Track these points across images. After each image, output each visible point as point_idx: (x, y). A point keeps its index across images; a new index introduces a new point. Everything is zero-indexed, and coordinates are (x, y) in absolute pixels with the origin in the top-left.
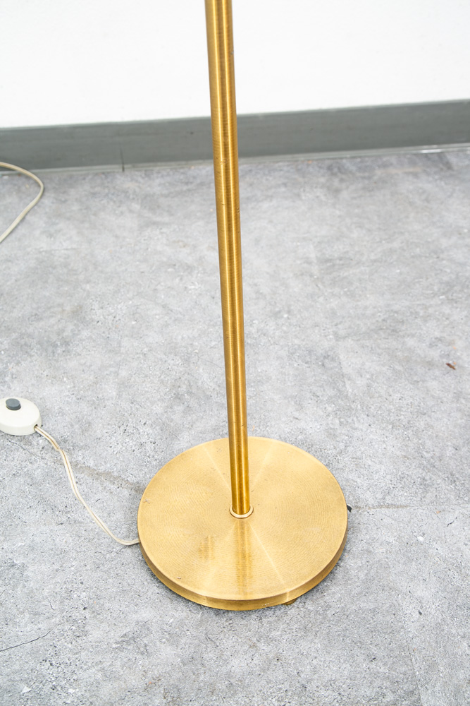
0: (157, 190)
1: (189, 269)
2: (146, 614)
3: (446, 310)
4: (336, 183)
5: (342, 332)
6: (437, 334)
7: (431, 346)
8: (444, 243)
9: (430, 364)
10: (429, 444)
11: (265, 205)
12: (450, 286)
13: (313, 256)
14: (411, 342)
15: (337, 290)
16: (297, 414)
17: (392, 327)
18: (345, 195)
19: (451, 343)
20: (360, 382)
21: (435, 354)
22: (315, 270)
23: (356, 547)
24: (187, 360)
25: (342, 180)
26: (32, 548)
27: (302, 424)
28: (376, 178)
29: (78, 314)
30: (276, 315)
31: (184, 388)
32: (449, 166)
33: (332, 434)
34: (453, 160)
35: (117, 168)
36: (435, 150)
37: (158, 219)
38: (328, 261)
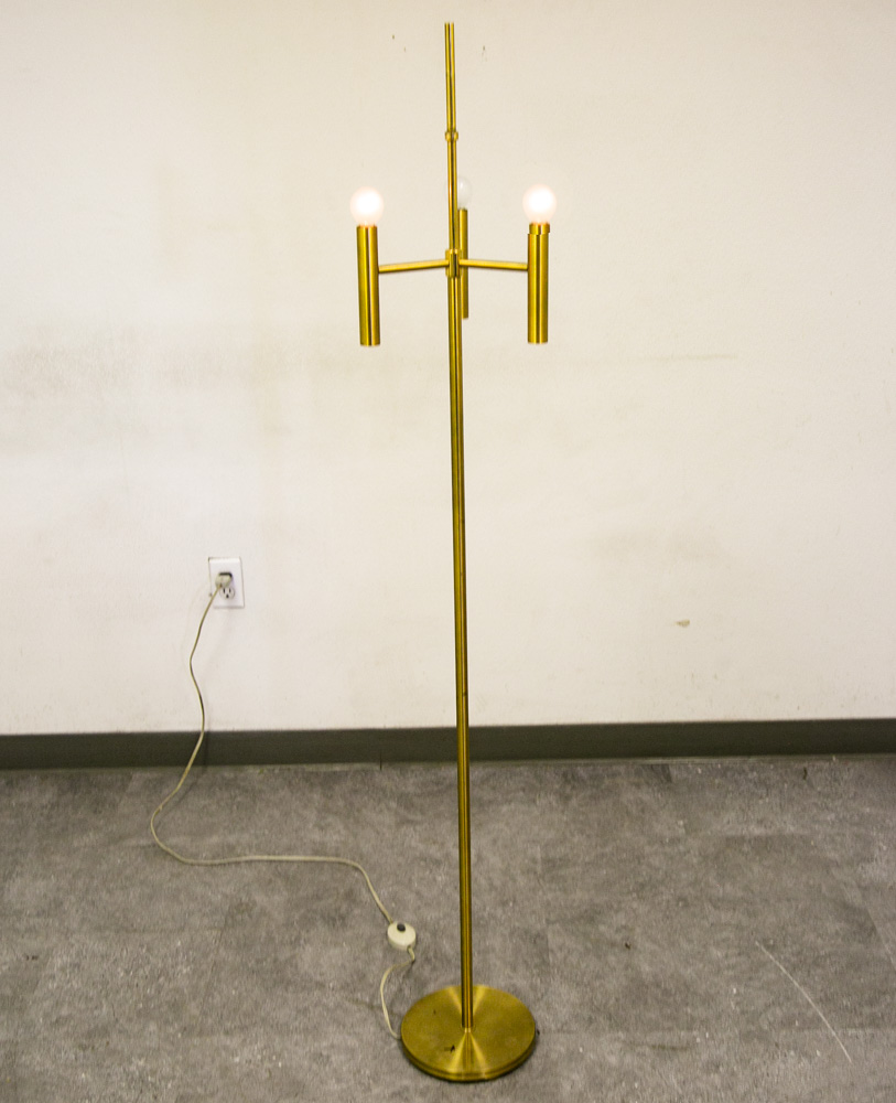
0: (411, 789)
1: (438, 863)
2: (406, 1082)
3: (635, 905)
4: (568, 789)
5: (552, 917)
6: (623, 923)
7: (617, 931)
8: (647, 849)
9: (613, 944)
10: (599, 996)
11: (505, 809)
12: (642, 886)
13: (539, 856)
14: (602, 928)
15: (553, 886)
16: (511, 974)
17: (591, 916)
18: (574, 802)
19: (632, 930)
20: (560, 955)
21: (618, 937)
22: (539, 868)
23: (539, 1051)
24: (434, 934)
25: (573, 788)
26: (332, 1046)
27: (515, 981)
28: (603, 787)
29: (350, 896)
30: (504, 904)
31: (431, 954)
32: (669, 778)
33: (534, 988)
34: (674, 772)
35: (376, 767)
36: (660, 761)
37: (411, 817)
38: (549, 861)
